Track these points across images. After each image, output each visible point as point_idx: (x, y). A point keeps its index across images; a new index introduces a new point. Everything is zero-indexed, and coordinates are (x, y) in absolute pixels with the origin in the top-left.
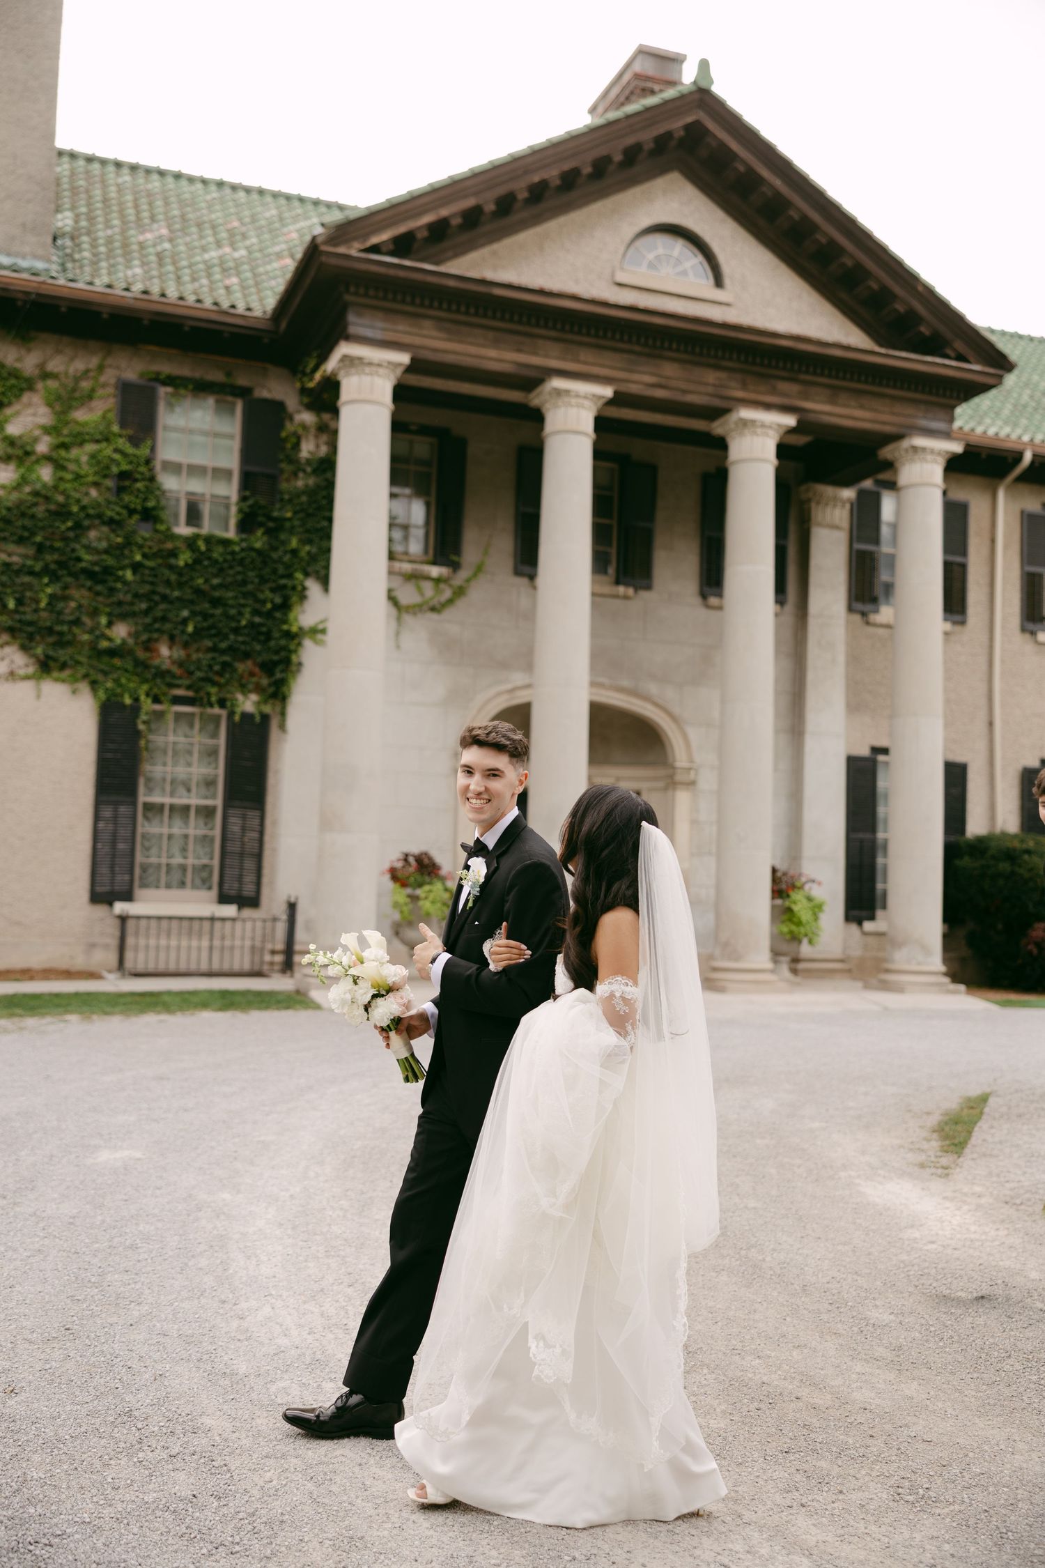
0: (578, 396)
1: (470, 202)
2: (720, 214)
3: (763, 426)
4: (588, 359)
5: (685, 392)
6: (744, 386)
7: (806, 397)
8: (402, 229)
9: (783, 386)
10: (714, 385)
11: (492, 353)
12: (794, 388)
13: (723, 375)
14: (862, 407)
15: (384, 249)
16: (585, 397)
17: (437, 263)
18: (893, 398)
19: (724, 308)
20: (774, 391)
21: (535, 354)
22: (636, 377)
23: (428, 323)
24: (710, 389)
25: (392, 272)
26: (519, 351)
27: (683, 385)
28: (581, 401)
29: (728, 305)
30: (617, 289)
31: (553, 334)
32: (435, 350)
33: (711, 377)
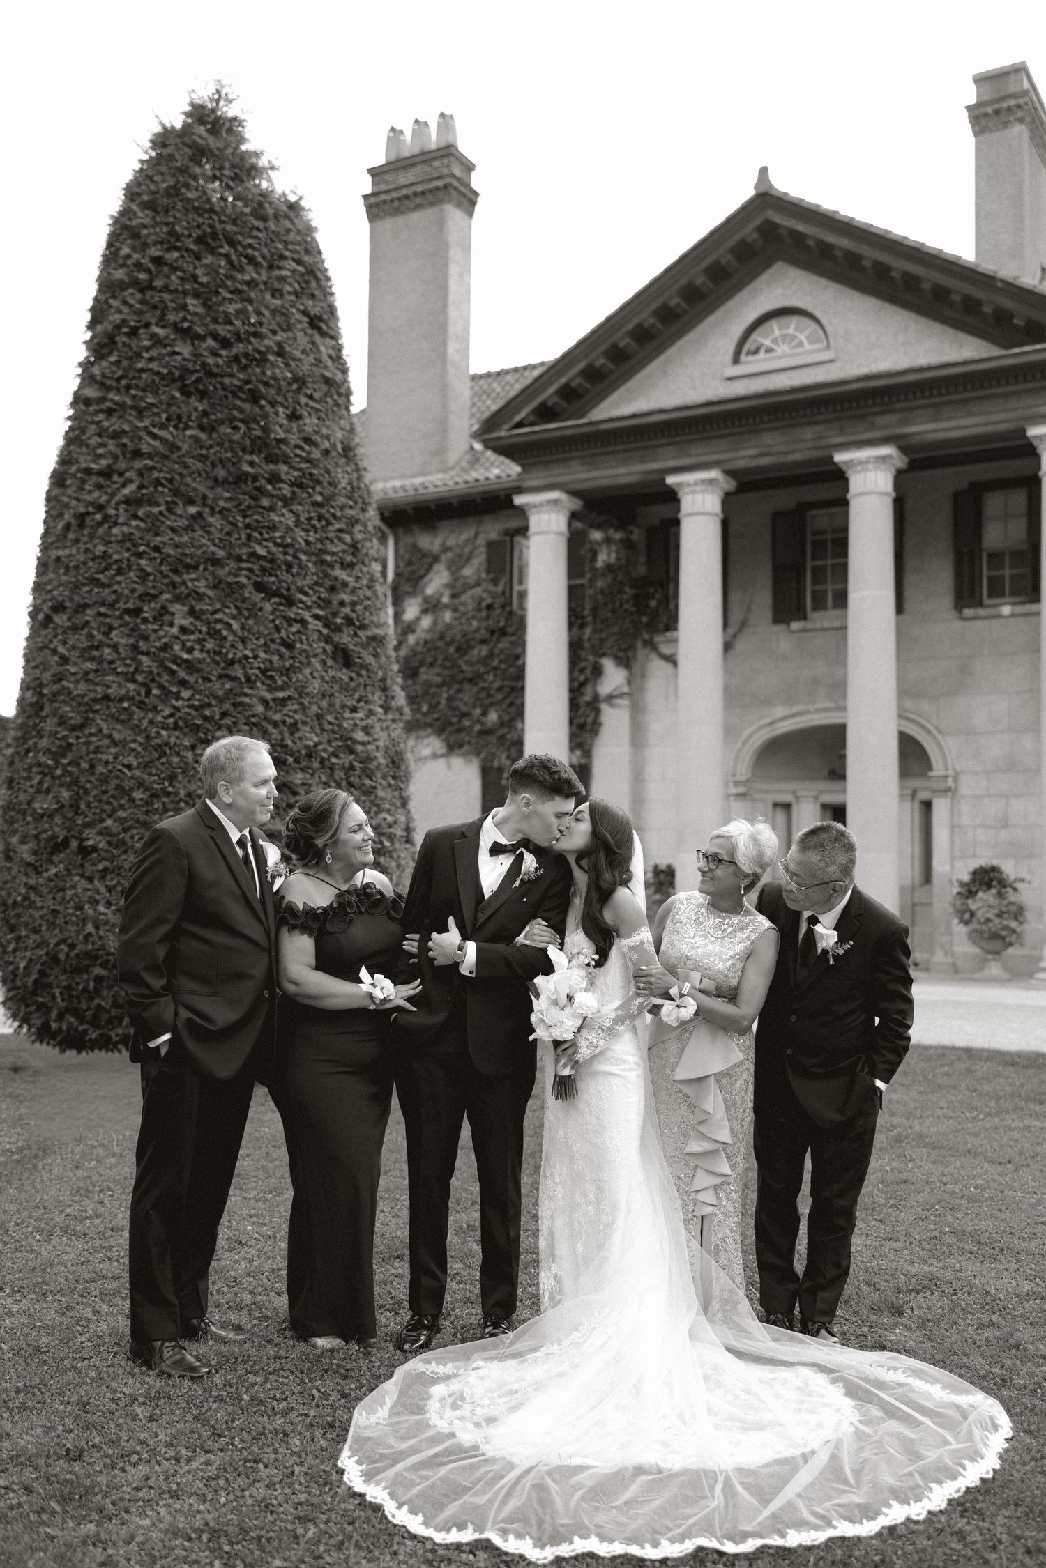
0: (689, 485)
1: (581, 365)
2: (823, 282)
3: (860, 463)
4: (699, 452)
5: (786, 453)
6: (842, 431)
7: (906, 422)
8: (535, 403)
9: (880, 420)
10: (813, 440)
11: (623, 470)
12: (893, 418)
13: (820, 428)
14: (970, 414)
15: (526, 422)
16: (696, 483)
17: (582, 416)
18: (1005, 395)
19: (828, 366)
20: (873, 427)
21: (654, 460)
22: (741, 453)
23: (574, 463)
24: (809, 445)
25: (528, 438)
26: (643, 462)
27: (783, 448)
28: (692, 488)
29: (831, 361)
30: (729, 383)
31: (665, 441)
32: (582, 481)
33: (809, 433)
